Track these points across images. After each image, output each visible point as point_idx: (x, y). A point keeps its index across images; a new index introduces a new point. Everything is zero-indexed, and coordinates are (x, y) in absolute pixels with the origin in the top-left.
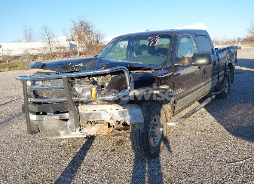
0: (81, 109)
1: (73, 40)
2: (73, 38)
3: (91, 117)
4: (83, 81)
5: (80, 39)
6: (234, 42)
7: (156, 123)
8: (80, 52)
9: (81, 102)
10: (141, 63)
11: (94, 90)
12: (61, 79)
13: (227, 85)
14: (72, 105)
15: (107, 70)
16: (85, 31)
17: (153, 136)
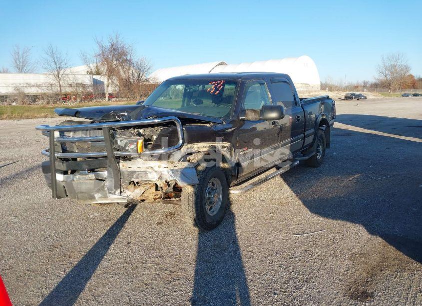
0: (123, 166)
1: (98, 74)
2: (98, 70)
3: (134, 176)
4: (127, 132)
5: (111, 72)
6: (356, 87)
7: (214, 188)
8: (109, 94)
9: (123, 158)
10: (198, 114)
11: (140, 142)
12: (101, 129)
13: (321, 149)
14: (113, 159)
15: (156, 121)
16: (119, 61)
17: (211, 203)
